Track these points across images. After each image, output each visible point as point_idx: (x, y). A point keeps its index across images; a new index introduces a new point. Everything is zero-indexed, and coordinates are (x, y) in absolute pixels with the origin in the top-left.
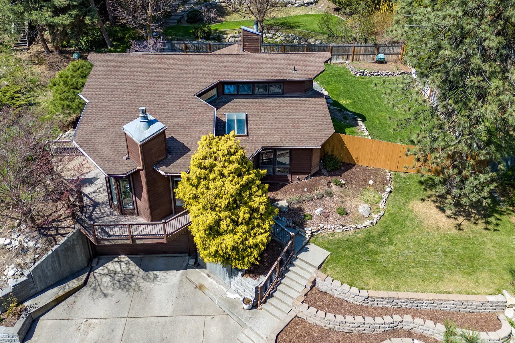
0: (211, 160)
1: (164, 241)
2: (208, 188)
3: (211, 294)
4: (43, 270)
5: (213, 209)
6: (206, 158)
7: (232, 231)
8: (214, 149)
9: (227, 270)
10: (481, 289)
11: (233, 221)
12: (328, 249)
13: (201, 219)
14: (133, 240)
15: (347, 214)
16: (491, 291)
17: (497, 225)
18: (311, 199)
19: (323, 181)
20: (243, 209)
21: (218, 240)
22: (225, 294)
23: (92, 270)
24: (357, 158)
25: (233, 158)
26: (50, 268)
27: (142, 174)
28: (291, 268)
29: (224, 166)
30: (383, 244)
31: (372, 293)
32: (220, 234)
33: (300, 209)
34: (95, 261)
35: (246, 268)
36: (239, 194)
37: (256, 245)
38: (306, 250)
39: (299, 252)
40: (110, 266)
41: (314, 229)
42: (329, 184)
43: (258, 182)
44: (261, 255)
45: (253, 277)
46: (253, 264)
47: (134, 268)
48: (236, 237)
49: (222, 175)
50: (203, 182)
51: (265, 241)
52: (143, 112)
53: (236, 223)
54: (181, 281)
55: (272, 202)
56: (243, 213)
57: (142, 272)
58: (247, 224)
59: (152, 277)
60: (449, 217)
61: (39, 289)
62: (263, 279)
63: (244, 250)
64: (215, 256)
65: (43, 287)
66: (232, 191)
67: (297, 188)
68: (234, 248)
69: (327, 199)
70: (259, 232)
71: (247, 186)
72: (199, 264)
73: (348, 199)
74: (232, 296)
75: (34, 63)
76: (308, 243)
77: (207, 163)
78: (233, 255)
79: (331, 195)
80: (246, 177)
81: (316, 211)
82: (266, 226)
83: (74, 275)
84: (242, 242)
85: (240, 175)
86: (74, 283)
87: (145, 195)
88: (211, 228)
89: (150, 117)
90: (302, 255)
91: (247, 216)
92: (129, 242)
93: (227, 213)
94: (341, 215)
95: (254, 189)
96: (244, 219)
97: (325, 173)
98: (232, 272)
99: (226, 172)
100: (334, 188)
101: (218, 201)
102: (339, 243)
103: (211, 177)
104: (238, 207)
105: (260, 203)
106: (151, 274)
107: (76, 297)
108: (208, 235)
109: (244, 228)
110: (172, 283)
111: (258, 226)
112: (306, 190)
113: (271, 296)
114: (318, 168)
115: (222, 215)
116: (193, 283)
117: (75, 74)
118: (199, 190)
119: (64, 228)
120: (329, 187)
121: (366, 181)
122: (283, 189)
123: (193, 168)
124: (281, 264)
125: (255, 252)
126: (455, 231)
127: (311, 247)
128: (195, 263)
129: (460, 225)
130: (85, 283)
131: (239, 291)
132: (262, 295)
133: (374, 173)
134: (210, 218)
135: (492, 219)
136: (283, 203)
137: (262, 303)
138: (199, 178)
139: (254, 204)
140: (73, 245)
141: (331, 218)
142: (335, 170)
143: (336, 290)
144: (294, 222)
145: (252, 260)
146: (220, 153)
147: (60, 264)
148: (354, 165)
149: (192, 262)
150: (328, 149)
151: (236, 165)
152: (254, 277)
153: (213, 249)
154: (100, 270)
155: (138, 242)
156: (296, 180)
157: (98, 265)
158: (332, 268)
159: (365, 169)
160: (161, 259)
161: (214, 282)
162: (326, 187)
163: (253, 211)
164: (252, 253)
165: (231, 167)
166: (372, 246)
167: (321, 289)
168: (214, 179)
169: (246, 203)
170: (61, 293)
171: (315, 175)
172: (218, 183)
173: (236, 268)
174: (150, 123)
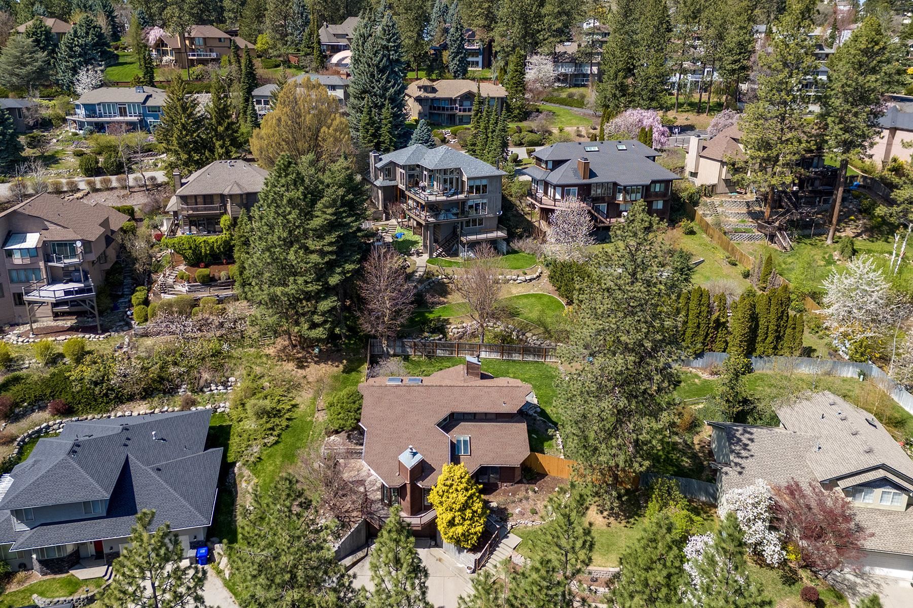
0: (451, 482)
1: (420, 528)
2: (448, 498)
3: (447, 565)
4: (345, 545)
5: (451, 510)
6: (447, 479)
7: (462, 524)
8: (452, 474)
9: (457, 549)
10: (608, 564)
11: (462, 518)
12: (521, 537)
13: (444, 516)
15: (537, 513)
17: (634, 524)
18: (514, 502)
19: (522, 488)
20: (468, 511)
21: (453, 529)
22: (456, 564)
23: (369, 546)
24: (548, 470)
25: (463, 480)
26: (348, 543)
27: (408, 487)
28: (497, 549)
29: (458, 485)
32: (454, 525)
33: (506, 509)
34: (370, 540)
35: (469, 547)
36: (466, 501)
37: (476, 533)
38: (507, 537)
39: (502, 539)
41: (513, 523)
42: (527, 490)
43: (477, 494)
44: (478, 539)
46: (473, 545)
48: (464, 528)
49: (457, 490)
50: (446, 494)
51: (481, 530)
52: (411, 449)
53: (464, 520)
54: (427, 555)
55: (486, 503)
56: (468, 513)
58: (471, 520)
60: (604, 517)
61: (342, 556)
62: (479, 555)
63: (468, 536)
64: (451, 539)
66: (463, 501)
67: (505, 492)
68: (463, 534)
69: (524, 502)
70: (477, 525)
71: (471, 497)
72: (438, 545)
73: (538, 502)
74: (460, 565)
76: (509, 533)
77: (449, 483)
78: (462, 538)
79: (527, 499)
80: (470, 492)
81: (516, 511)
82: (482, 521)
83: (359, 549)
84: (468, 531)
85: (467, 490)
86: (360, 554)
87: (408, 499)
88: (449, 522)
89: (414, 451)
90: (504, 541)
91: (471, 515)
93: (459, 513)
94: (533, 514)
95: (475, 499)
96: (469, 517)
97: (525, 481)
98: (460, 550)
99: (459, 489)
100: (530, 493)
101: (454, 506)
102: (529, 533)
103: (451, 491)
104: (466, 509)
105: (478, 508)
107: (362, 562)
108: (448, 526)
109: (468, 522)
111: (477, 521)
112: (510, 494)
113: (484, 565)
114: (519, 478)
115: (456, 514)
116: (435, 557)
118: (444, 499)
120: (527, 492)
121: (553, 489)
122: (495, 493)
123: (439, 485)
124: (491, 545)
125: (475, 537)
126: (605, 527)
127: (511, 535)
128: (436, 544)
129: (609, 523)
130: (367, 555)
131: (465, 562)
132: (479, 565)
133: (560, 481)
134: (449, 516)
135: (632, 520)
136: (494, 504)
137: (479, 570)
138: (443, 492)
139: (475, 509)
140: (361, 529)
141: (525, 516)
142: (532, 479)
144: (501, 518)
145: (473, 542)
146: (456, 477)
148: (547, 475)
149: (433, 543)
150: (528, 464)
151: (465, 485)
152: (474, 553)
153: (450, 535)
156: (504, 486)
157: (373, 543)
158: (523, 549)
159: (554, 479)
161: (448, 557)
162: (524, 493)
163: (474, 512)
164: (473, 538)
165: (462, 486)
167: (515, 562)
168: (452, 493)
169: (470, 507)
170: (355, 560)
171: (518, 483)
172: (454, 495)
173: (464, 547)
174: (414, 454)
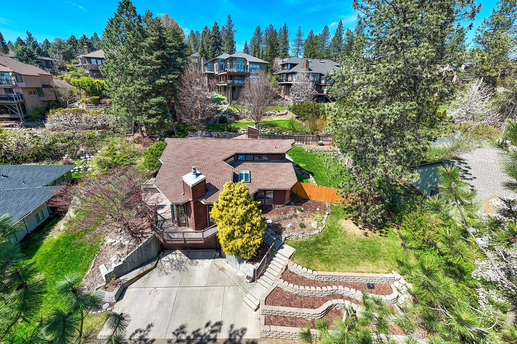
0: (230, 196)
1: (202, 242)
2: (228, 212)
3: (228, 273)
4: (132, 259)
5: (231, 224)
6: (227, 194)
7: (241, 237)
8: (232, 190)
9: (238, 260)
10: (380, 270)
11: (242, 231)
12: (294, 247)
13: (224, 230)
14: (185, 241)
15: (305, 227)
16: (386, 271)
17: (386, 233)
18: (285, 219)
19: (291, 208)
20: (247, 224)
21: (233, 242)
22: (236, 273)
23: (159, 258)
24: (310, 196)
25: (243, 195)
26: (136, 257)
27: (192, 203)
28: (273, 258)
29: (237, 199)
30: (325, 244)
31: (320, 273)
32: (234, 239)
33: (279, 225)
34: (162, 253)
35: (248, 258)
36: (245, 215)
37: (254, 245)
38: (283, 248)
39: (278, 249)
40: (170, 256)
41: (287, 235)
42: (295, 210)
43: (256, 208)
44: (257, 251)
45: (252, 264)
46: (253, 256)
47: (184, 258)
48: (243, 240)
49: (236, 204)
50: (225, 208)
51: (259, 243)
52: (194, 169)
53: (244, 233)
54: (211, 265)
55: (264, 220)
56: (247, 227)
57: (189, 260)
58: (250, 233)
59: (195, 263)
60: (360, 229)
61: (129, 269)
62: (258, 265)
63: (248, 248)
64: (231, 251)
65: (131, 268)
66: (242, 214)
67: (278, 212)
68: (242, 247)
69: (294, 219)
70: (256, 238)
71: (250, 211)
72: (222, 256)
73: (305, 218)
74: (240, 274)
75: (135, 143)
76: (283, 244)
77: (228, 197)
78: (241, 251)
79: (296, 216)
80: (249, 206)
81: (288, 226)
82: (260, 234)
83: (149, 261)
84: (247, 244)
85: (246, 204)
86: (149, 266)
87: (192, 215)
88: (229, 235)
89: (198, 172)
90: (280, 251)
91: (250, 228)
92: (183, 242)
93: (238, 227)
94: (302, 227)
95: (254, 212)
96: (248, 230)
97: (293, 204)
98: (241, 261)
99: (238, 202)
100: (298, 212)
101: (233, 219)
102: (301, 243)
103: (230, 205)
104: (245, 223)
105: (257, 221)
106: (195, 261)
107: (150, 274)
108: (228, 239)
109: (247, 235)
110: (206, 267)
111: (256, 234)
112: (282, 213)
113: (262, 275)
114: (289, 201)
115: (236, 228)
116: (218, 267)
117: (157, 149)
118: (223, 212)
119: (146, 233)
120: (295, 212)
121: (315, 209)
122: (270, 212)
123: (220, 201)
124: (268, 256)
125: (254, 249)
126: (364, 237)
127: (285, 246)
128: (220, 255)
129: (366, 233)
130: (155, 266)
131: (244, 272)
132: (257, 274)
133: (319, 204)
134: (229, 229)
135: (383, 230)
136: (270, 221)
137: (257, 279)
138: (223, 206)
139: (254, 222)
140: (151, 244)
141: (296, 229)
142: (298, 202)
143: (299, 271)
144: (276, 232)
145: (252, 254)
146: (236, 192)
147: (142, 255)
148: (309, 199)
149: (218, 254)
150: (294, 191)
151: (244, 199)
153: (230, 247)
154: (164, 259)
155: (188, 242)
156: (277, 207)
157: (163, 256)
158: (297, 258)
159: (314, 202)
160: (200, 252)
161: (230, 266)
162: (293, 212)
163: (253, 225)
164: (252, 250)
165: (242, 200)
166: (319, 245)
167: (291, 270)
168: (232, 207)
169: (249, 221)
170: (141, 272)
171: (287, 205)
172: (234, 209)
173: (243, 258)
174: (198, 175)
